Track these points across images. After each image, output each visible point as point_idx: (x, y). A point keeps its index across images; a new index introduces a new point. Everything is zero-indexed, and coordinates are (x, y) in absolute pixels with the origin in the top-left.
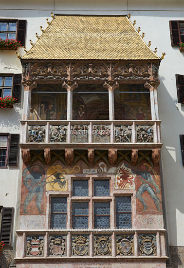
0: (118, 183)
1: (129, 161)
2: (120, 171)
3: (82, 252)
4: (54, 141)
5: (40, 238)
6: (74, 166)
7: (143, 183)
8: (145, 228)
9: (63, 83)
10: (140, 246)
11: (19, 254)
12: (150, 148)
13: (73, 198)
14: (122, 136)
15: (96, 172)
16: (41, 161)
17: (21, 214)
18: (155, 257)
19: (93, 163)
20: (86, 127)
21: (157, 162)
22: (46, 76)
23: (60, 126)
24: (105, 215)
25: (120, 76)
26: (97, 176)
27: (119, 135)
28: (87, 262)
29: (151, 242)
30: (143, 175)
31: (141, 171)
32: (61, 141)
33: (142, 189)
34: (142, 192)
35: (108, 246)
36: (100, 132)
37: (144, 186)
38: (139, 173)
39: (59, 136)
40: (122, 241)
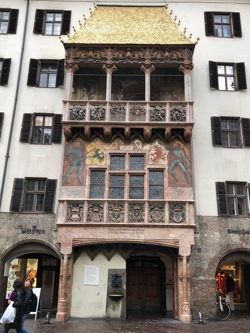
0: (152, 158)
1: (162, 139)
2: (154, 148)
3: (118, 219)
4: (94, 120)
5: (80, 206)
6: (112, 143)
7: (175, 159)
8: (176, 199)
9: (103, 66)
10: (171, 214)
11: (61, 220)
12: (182, 126)
13: (111, 172)
14: (156, 116)
15: (132, 149)
16: (82, 138)
17: (63, 185)
18: (184, 224)
20: (123, 107)
22: (86, 59)
23: (99, 106)
24: (139, 186)
25: (156, 60)
26: (133, 152)
27: (153, 114)
28: (122, 228)
29: (181, 211)
30: (176, 152)
31: (173, 148)
32: (100, 119)
33: (174, 164)
34: (173, 167)
35: (141, 214)
36: (136, 112)
37: (176, 162)
38: (171, 150)
39: (98, 115)
40: (154, 210)
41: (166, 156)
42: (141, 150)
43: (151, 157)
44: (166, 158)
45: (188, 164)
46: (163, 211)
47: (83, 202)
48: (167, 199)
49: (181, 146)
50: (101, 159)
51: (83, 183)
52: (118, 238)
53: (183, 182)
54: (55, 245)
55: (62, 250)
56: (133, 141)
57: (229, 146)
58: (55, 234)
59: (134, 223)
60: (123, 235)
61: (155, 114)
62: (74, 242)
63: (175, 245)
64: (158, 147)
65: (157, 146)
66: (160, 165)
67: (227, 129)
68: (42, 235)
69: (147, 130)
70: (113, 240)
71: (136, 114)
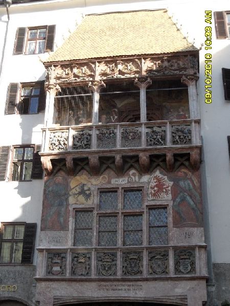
0: (151, 193)
1: (164, 167)
2: (154, 180)
3: (109, 272)
4: (77, 148)
5: (62, 255)
6: (101, 175)
7: (180, 192)
8: (182, 243)
11: (40, 273)
12: (187, 150)
13: (100, 212)
14: (154, 139)
15: (126, 182)
16: (64, 172)
17: (42, 230)
18: (193, 275)
20: (113, 131)
24: (136, 230)
26: (128, 186)
27: (151, 137)
28: (115, 283)
29: (190, 259)
30: (182, 183)
31: (179, 178)
32: (84, 147)
33: (180, 198)
34: (179, 202)
35: (138, 264)
36: (129, 135)
37: (182, 195)
38: (176, 181)
39: (82, 143)
40: (155, 259)
41: (170, 188)
42: (138, 182)
43: (150, 190)
44: (170, 192)
45: (198, 198)
46: (166, 260)
47: (65, 251)
48: (172, 244)
50: (88, 196)
51: (66, 227)
52: (110, 296)
53: (191, 222)
54: (34, 303)
56: (127, 172)
59: (129, 276)
60: (116, 292)
61: (153, 137)
62: (55, 300)
63: (182, 303)
64: (159, 178)
65: (158, 176)
66: (162, 200)
69: (143, 158)
70: (104, 299)
71: (128, 138)
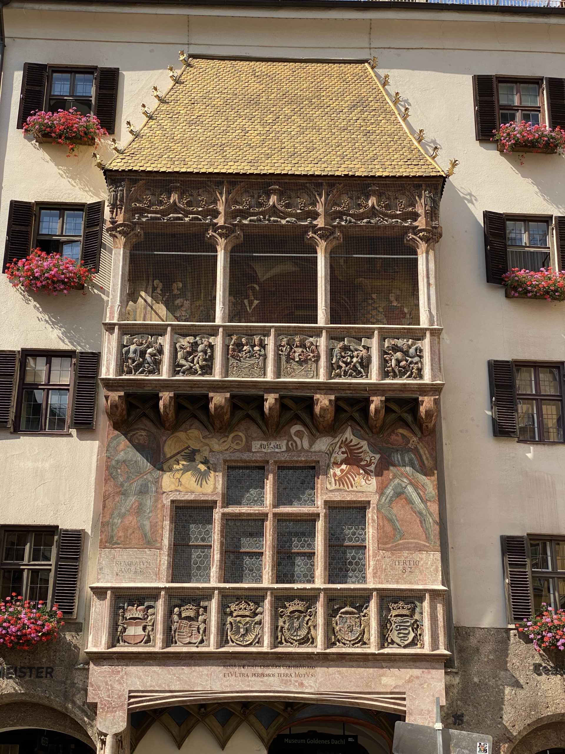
0: (335, 475)
1: (363, 423)
2: (340, 447)
3: (247, 638)
4: (184, 373)
6: (230, 433)
7: (394, 477)
8: (398, 583)
9: (207, 230)
10: (384, 625)
12: (413, 391)
14: (347, 364)
15: (284, 448)
16: (151, 420)
19: (277, 427)
21: (431, 426)
22: (164, 213)
24: (302, 550)
25: (344, 218)
26: (286, 457)
28: (259, 662)
30: (397, 458)
31: (392, 447)
32: (200, 372)
33: (393, 489)
34: (391, 497)
35: (307, 624)
36: (295, 352)
37: (398, 484)
38: (385, 453)
39: (195, 362)
40: (341, 613)
41: (373, 467)
42: (307, 451)
45: (430, 489)
47: (154, 593)
48: (374, 583)
49: (411, 442)
50: (203, 476)
51: (156, 540)
52: (248, 689)
53: (415, 539)
54: (79, 707)
55: (100, 723)
56: (286, 428)
57: (537, 439)
58: (80, 678)
59: (289, 647)
60: (262, 682)
61: (344, 360)
62: (132, 700)
63: (396, 707)
64: (352, 444)
65: (349, 440)
66: (357, 492)
67: (532, 391)
68: (45, 681)
69: (323, 402)
70: (235, 695)
71: (294, 359)
